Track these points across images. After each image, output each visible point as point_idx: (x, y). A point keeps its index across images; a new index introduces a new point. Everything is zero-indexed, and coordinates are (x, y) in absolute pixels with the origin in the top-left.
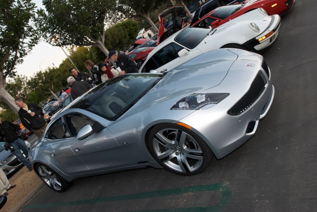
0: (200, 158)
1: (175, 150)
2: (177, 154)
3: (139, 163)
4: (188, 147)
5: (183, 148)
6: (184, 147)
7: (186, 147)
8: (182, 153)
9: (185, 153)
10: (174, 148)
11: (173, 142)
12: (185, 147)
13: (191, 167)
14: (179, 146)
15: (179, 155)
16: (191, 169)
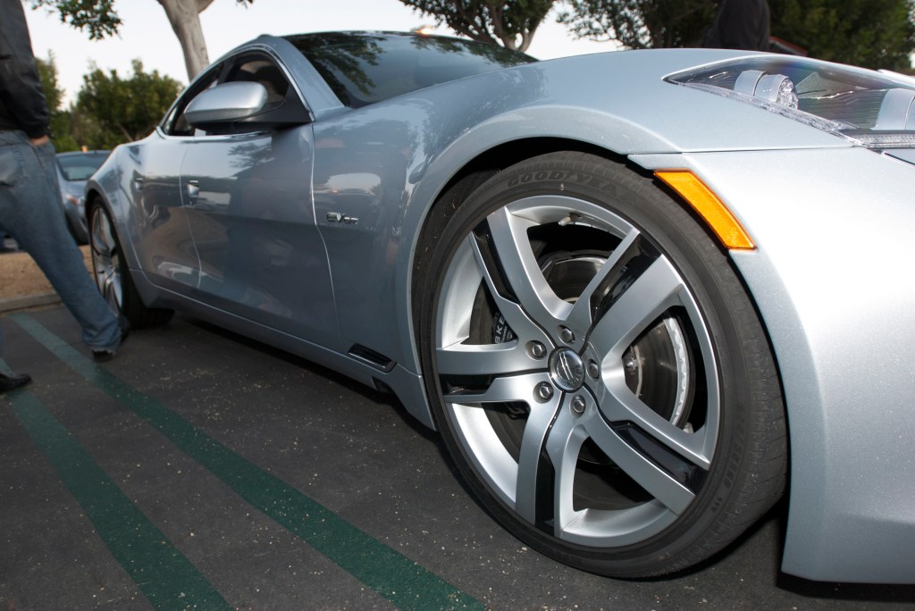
0: (673, 492)
1: (543, 363)
2: (544, 393)
3: (357, 349)
4: (630, 378)
5: (597, 376)
6: (609, 369)
7: (621, 373)
8: (575, 404)
9: (591, 411)
10: (545, 352)
11: (560, 310)
12: (612, 375)
13: (577, 507)
14: (580, 354)
15: (552, 406)
16: (572, 521)
